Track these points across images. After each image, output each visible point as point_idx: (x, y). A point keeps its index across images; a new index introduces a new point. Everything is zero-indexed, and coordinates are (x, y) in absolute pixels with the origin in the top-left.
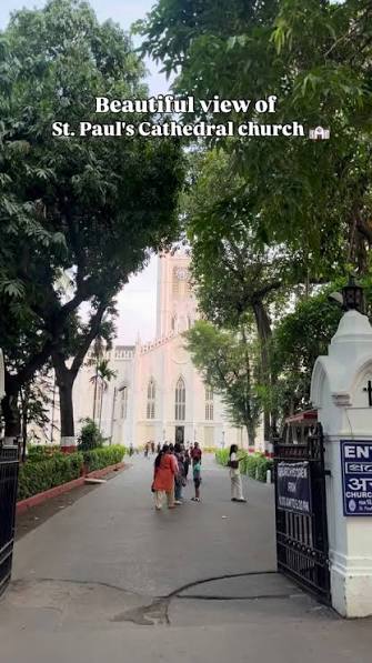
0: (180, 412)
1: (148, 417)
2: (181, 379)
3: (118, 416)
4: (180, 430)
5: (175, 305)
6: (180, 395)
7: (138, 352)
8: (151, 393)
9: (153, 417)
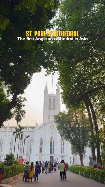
0: (52, 151)
1: (40, 153)
2: (52, 138)
3: (29, 153)
4: (52, 157)
5: (50, 112)
6: (52, 144)
7: (36, 128)
8: (41, 144)
9: (42, 153)
